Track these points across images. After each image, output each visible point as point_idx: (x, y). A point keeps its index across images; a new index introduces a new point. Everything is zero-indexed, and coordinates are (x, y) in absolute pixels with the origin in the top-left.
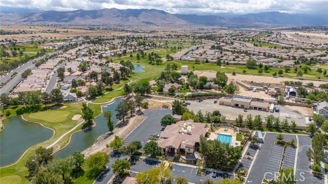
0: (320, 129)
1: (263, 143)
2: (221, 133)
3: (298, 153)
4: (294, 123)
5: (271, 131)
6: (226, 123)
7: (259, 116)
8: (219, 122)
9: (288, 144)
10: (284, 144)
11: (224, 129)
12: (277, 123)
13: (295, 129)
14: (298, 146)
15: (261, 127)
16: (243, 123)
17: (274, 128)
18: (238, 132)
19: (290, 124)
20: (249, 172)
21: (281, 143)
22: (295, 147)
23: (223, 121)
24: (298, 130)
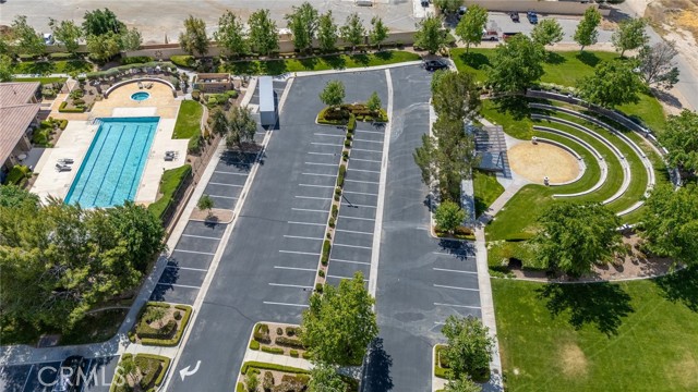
0: (453, 32)
1: (277, 127)
2: (118, 113)
3: (391, 146)
4: (380, 25)
5: (309, 65)
6: (147, 59)
7: (262, 16)
8: (117, 59)
9: (361, 113)
10: (347, 118)
11: (134, 88)
12: (327, 33)
13: (384, 47)
14: (390, 115)
15: (277, 54)
16: (213, 52)
17: (320, 52)
18: (189, 97)
19: (368, 29)
20: (197, 307)
21: (338, 116)
22: (380, 122)
23: (137, 54)
24: (392, 46)
